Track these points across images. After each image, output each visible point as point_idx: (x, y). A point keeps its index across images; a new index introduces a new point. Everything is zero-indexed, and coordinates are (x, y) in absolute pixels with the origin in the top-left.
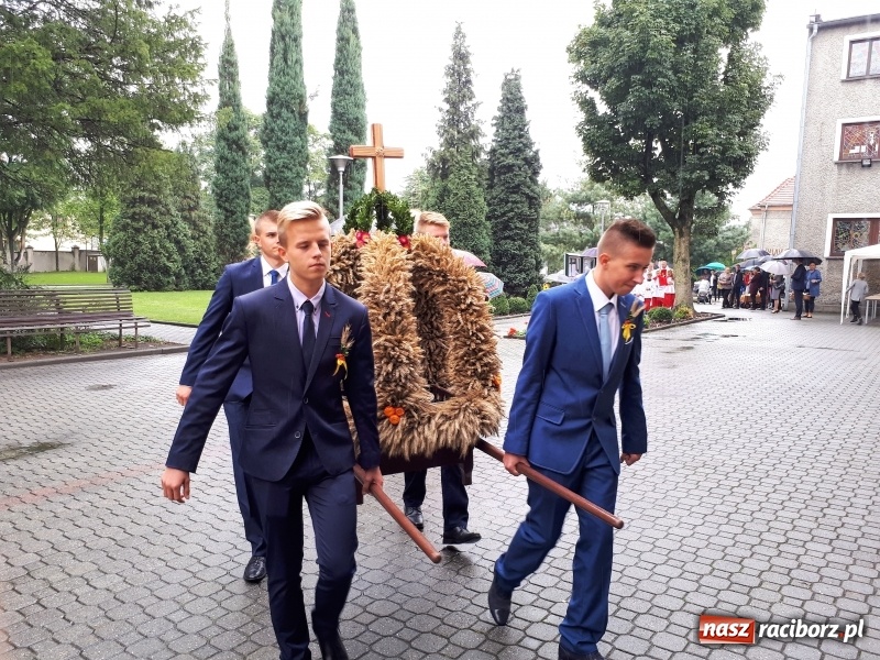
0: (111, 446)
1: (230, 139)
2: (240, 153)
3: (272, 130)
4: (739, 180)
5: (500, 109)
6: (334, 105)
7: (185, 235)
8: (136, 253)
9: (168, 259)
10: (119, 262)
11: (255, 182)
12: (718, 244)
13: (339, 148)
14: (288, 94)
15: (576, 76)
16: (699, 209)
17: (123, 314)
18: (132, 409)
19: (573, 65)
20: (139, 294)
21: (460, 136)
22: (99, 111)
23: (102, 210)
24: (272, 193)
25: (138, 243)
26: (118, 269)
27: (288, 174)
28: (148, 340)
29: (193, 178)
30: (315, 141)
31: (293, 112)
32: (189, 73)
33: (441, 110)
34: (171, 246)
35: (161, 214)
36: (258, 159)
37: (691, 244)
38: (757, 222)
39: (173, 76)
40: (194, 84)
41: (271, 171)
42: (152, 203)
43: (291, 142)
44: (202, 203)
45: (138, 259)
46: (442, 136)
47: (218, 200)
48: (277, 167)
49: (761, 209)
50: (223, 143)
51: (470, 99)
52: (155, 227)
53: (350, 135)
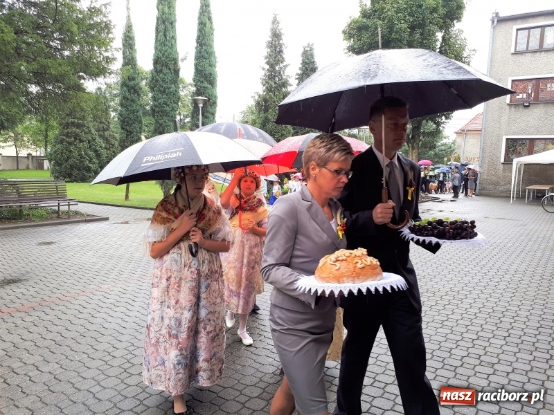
0: (52, 281)
1: (130, 86)
2: (136, 95)
3: (157, 81)
4: (449, 114)
5: (300, 69)
6: (196, 65)
7: (101, 147)
8: (69, 158)
9: (90, 162)
10: (58, 164)
11: (145, 113)
12: (436, 154)
13: (198, 93)
14: (167, 57)
15: (348, 48)
16: (424, 132)
17: (61, 196)
18: (66, 257)
19: (346, 42)
20: (71, 184)
21: (276, 85)
22: (45, 67)
23: (47, 130)
24: (156, 120)
25: (70, 151)
26: (58, 168)
27: (167, 108)
28: (77, 213)
29: (106, 111)
30: (184, 87)
31: (170, 69)
32: (104, 44)
33: (263, 69)
34: (91, 153)
35: (85, 133)
36: (148, 99)
37: (419, 154)
38: (460, 140)
39: (93, 46)
40: (106, 50)
41: (156, 106)
42: (78, 126)
43: (168, 88)
44: (111, 126)
45: (70, 162)
46: (264, 85)
47: (122, 125)
48: (160, 104)
49: (462, 133)
50: (125, 89)
51: (282, 62)
52: (81, 141)
53: (206, 84)
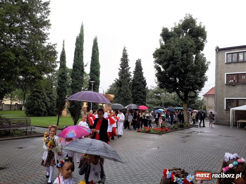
1: (62, 76)
2: (65, 80)
3: (74, 74)
4: (200, 89)
5: (135, 69)
6: (91, 68)
7: (48, 101)
8: (34, 106)
9: (42, 107)
10: (28, 108)
11: (68, 87)
12: (195, 105)
13: (92, 79)
14: (79, 65)
15: (155, 61)
16: (189, 96)
17: (28, 124)
19: (154, 59)
20: (33, 117)
21: (125, 76)
22: (27, 70)
23: (25, 94)
24: (73, 91)
25: (35, 103)
26: (28, 110)
27: (78, 86)
29: (52, 84)
30: (86, 76)
31: (80, 69)
32: (53, 60)
33: (119, 69)
34: (43, 104)
35: (42, 95)
36: (70, 80)
37: (188, 105)
38: (205, 99)
39: (48, 60)
40: (53, 63)
41: (73, 85)
42: (39, 92)
43: (79, 77)
44: (53, 92)
45: (34, 108)
46: (120, 76)
47: (58, 93)
48: (75, 84)
49: (205, 96)
50: (60, 77)
51: (127, 67)
52: (40, 99)
53: (95, 76)
